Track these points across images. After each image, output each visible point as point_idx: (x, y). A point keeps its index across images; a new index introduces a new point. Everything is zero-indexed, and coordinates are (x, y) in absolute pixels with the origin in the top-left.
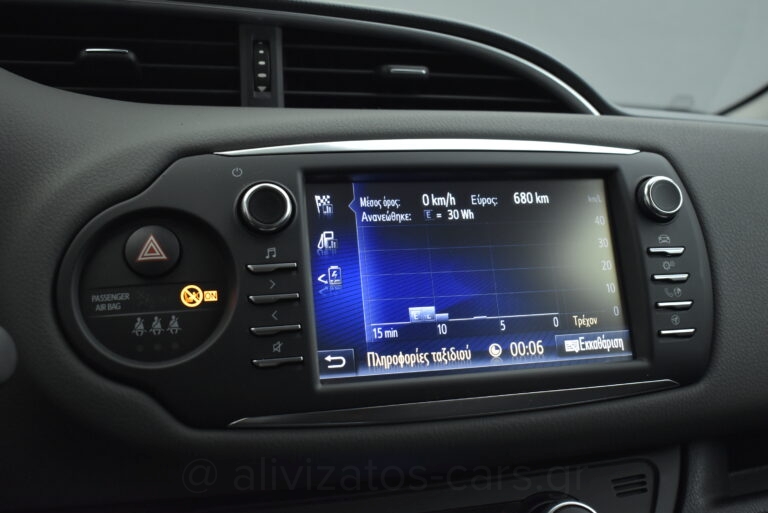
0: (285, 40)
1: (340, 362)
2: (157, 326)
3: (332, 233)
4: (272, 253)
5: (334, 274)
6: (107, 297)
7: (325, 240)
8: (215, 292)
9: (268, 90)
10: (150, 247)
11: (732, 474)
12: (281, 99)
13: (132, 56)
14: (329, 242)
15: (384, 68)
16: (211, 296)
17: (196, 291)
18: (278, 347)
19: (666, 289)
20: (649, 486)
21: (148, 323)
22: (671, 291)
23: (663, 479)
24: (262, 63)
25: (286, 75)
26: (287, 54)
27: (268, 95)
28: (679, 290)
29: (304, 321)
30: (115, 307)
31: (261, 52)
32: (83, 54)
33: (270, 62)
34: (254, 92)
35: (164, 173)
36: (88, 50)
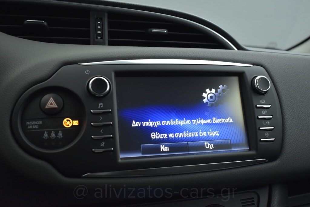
0: (109, 18)
2: (53, 135)
4: (101, 105)
6: (33, 123)
8: (77, 121)
9: (102, 38)
10: (51, 102)
11: (290, 197)
12: (107, 42)
13: (45, 24)
15: (150, 30)
16: (76, 123)
18: (103, 144)
19: (263, 122)
20: (256, 202)
21: (49, 134)
22: (265, 123)
23: (261, 199)
24: (99, 27)
25: (109, 32)
27: (101, 40)
28: (268, 122)
29: (114, 134)
30: (36, 127)
31: (99, 23)
32: (25, 23)
33: (102, 27)
34: (96, 39)
35: (57, 72)
36: (27, 21)
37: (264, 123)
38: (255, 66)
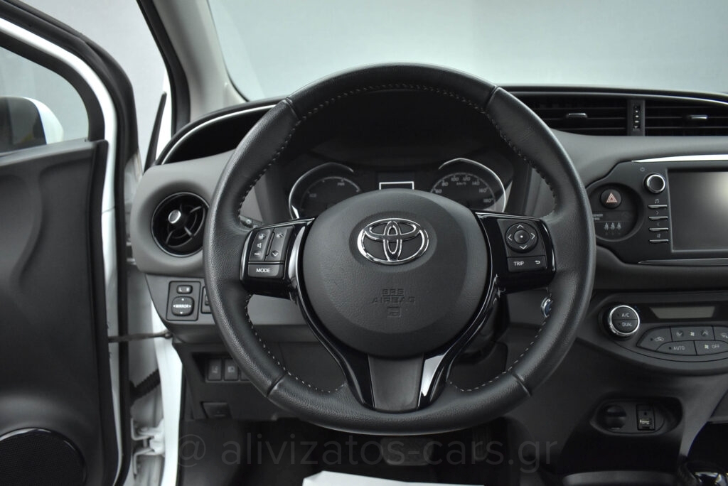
0: (646, 105)
2: (613, 226)
4: (657, 201)
6: (595, 215)
9: (639, 127)
10: (611, 198)
12: (644, 131)
13: (586, 116)
15: (688, 116)
17: (627, 214)
21: (610, 226)
24: (637, 116)
25: (646, 120)
26: (646, 110)
27: (638, 130)
30: (598, 219)
31: (637, 111)
32: (568, 116)
33: (640, 117)
34: (633, 129)
35: (614, 170)
36: (569, 114)
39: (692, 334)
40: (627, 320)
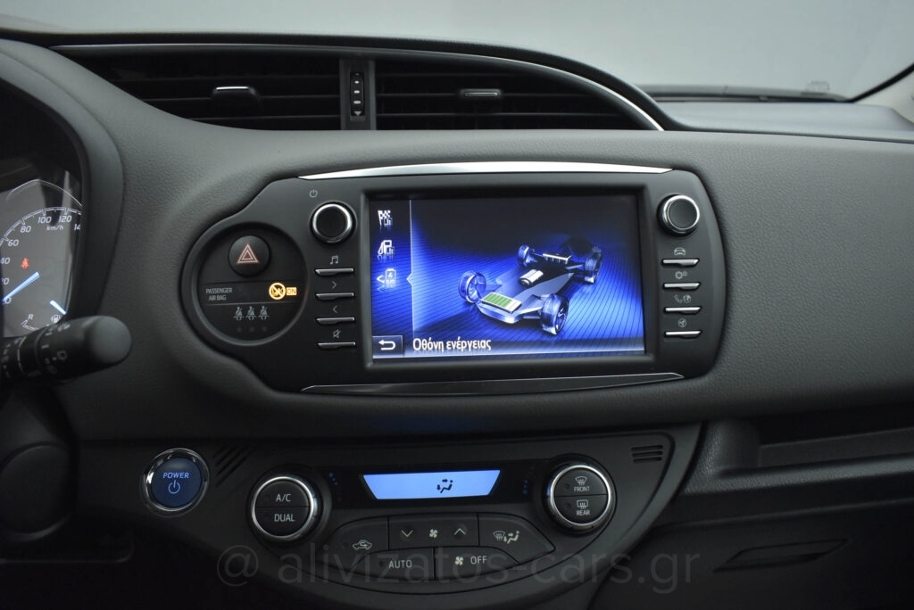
0: (377, 71)
1: (391, 345)
2: (251, 313)
3: (390, 241)
4: (335, 260)
5: (390, 275)
6: (217, 290)
7: (385, 248)
8: (295, 289)
9: (363, 114)
10: (247, 253)
11: (763, 447)
12: (373, 122)
13: (253, 91)
14: (388, 249)
15: (462, 92)
16: (292, 291)
17: (281, 288)
18: (337, 334)
19: (676, 296)
20: (664, 456)
21: (245, 312)
22: (681, 298)
23: (678, 450)
24: (357, 92)
25: (378, 100)
27: (363, 118)
28: (689, 297)
29: (358, 314)
30: (222, 298)
31: (357, 82)
32: (215, 92)
33: (362, 91)
34: (351, 117)
35: (259, 195)
36: (218, 88)
37: (677, 299)
38: (677, 172)
39: (434, 533)
40: (283, 508)
